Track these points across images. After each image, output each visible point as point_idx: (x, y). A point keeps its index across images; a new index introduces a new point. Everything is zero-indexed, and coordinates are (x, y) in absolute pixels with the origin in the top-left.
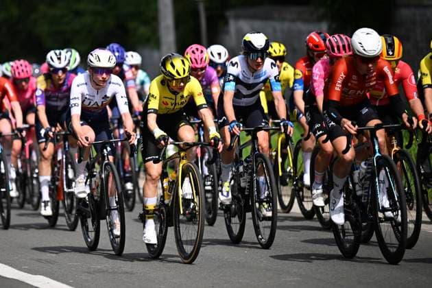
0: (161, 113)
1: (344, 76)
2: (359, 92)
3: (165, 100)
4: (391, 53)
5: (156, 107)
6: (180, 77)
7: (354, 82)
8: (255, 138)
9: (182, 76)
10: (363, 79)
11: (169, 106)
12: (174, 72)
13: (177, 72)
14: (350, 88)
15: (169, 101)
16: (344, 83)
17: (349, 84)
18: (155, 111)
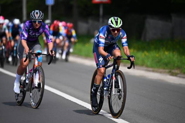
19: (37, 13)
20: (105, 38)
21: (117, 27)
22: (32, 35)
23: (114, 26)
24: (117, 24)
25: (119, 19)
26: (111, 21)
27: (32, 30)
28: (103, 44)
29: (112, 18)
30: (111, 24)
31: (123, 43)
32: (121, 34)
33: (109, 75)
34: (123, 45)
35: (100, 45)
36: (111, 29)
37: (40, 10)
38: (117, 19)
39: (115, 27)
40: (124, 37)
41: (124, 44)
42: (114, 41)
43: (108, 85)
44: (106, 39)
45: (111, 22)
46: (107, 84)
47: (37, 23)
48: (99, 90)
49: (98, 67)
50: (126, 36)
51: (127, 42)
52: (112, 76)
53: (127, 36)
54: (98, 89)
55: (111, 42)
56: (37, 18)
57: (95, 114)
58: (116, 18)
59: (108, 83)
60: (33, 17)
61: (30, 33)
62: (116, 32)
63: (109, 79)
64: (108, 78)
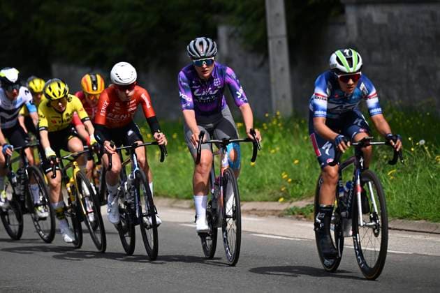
0: (53, 131)
1: (107, 104)
2: (123, 116)
3: (53, 119)
4: (95, 88)
5: (46, 125)
6: (56, 98)
7: (117, 108)
8: (23, 155)
9: (58, 97)
10: (125, 105)
11: (58, 123)
12: (51, 94)
13: (54, 94)
14: (115, 113)
15: (57, 120)
16: (108, 109)
17: (114, 110)
18: (46, 128)
19: (201, 43)
20: (328, 98)
21: (351, 70)
22: (200, 96)
23: (345, 68)
24: (351, 65)
25: (353, 51)
26: (338, 59)
27: (197, 85)
28: (323, 110)
29: (339, 53)
30: (339, 66)
31: (371, 109)
32: (364, 89)
33: (350, 182)
34: (369, 112)
35: (317, 112)
36: (339, 76)
37: (206, 37)
38: (351, 53)
39: (347, 72)
40: (371, 94)
41: (372, 111)
42: (349, 105)
43: (349, 205)
44: (329, 100)
45: (336, 62)
46: (347, 203)
47: (205, 66)
48: (333, 218)
49: (323, 164)
50: (374, 91)
51: (379, 105)
52: (355, 185)
53: (377, 93)
54: (331, 216)
55: (342, 106)
56: (203, 55)
57: (328, 271)
58: (347, 51)
59: (349, 201)
60: (194, 54)
61: (195, 93)
62: (351, 82)
63: (349, 191)
64: (346, 190)
